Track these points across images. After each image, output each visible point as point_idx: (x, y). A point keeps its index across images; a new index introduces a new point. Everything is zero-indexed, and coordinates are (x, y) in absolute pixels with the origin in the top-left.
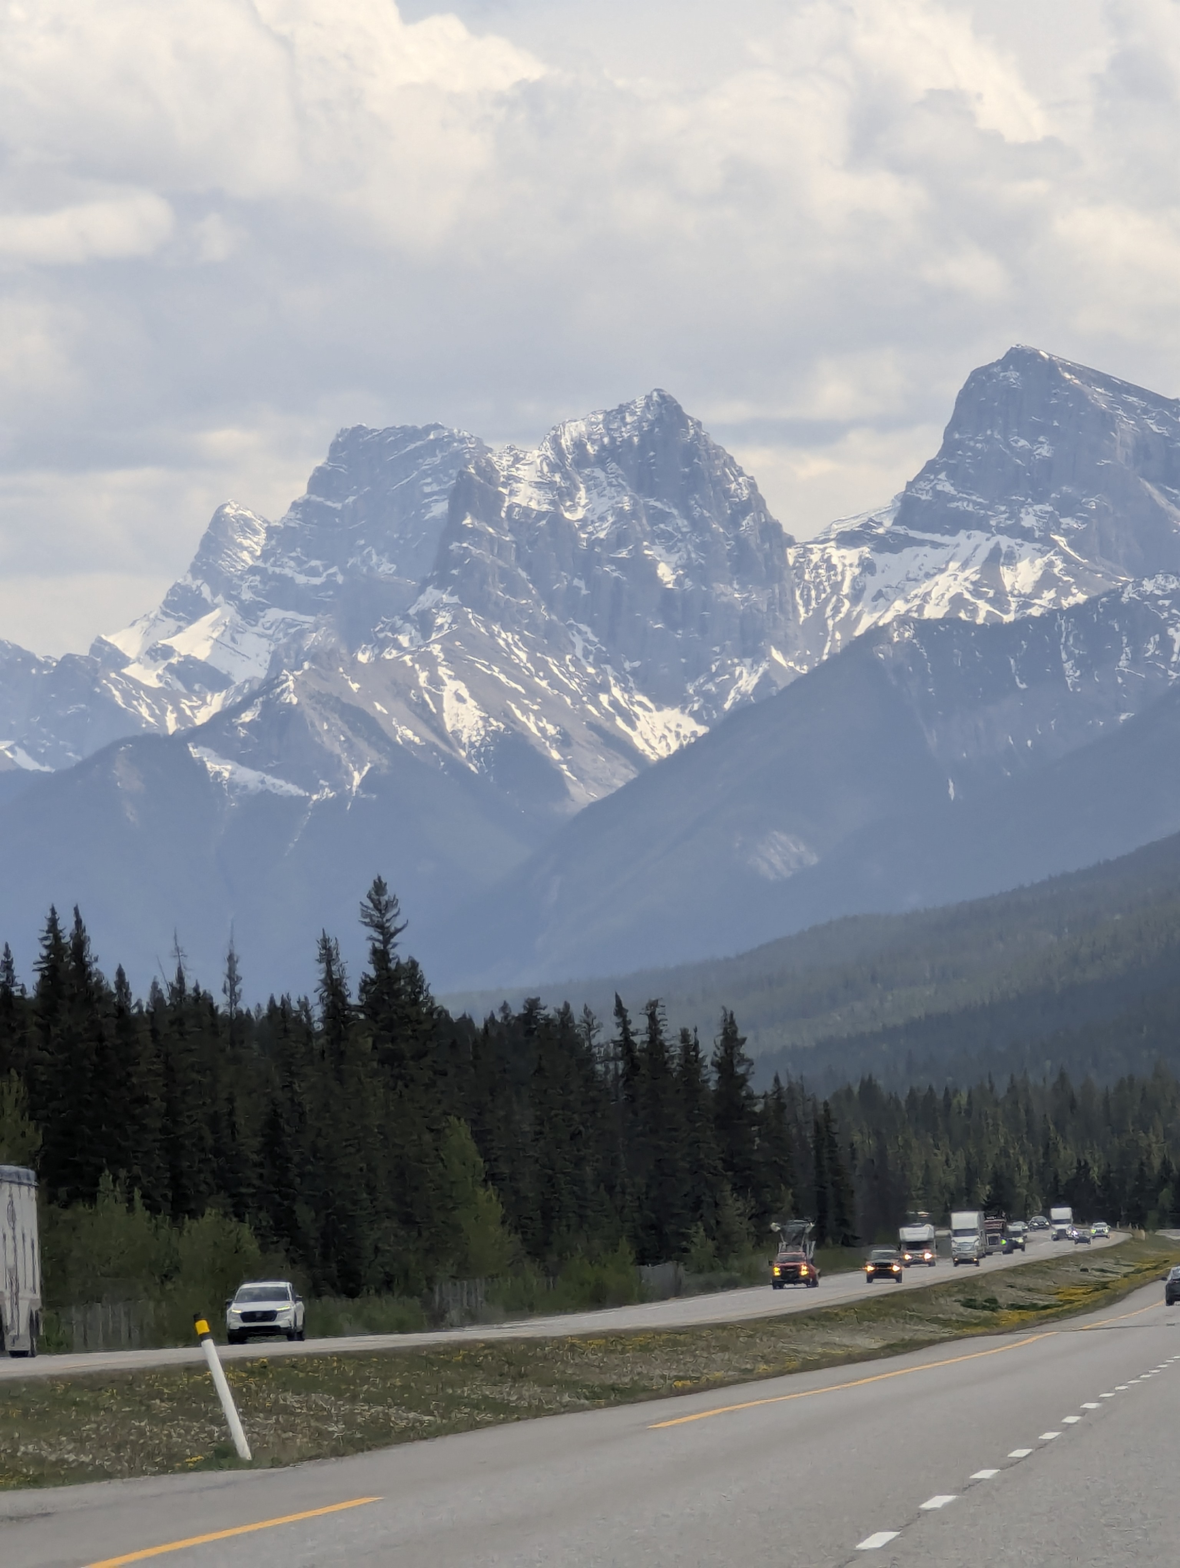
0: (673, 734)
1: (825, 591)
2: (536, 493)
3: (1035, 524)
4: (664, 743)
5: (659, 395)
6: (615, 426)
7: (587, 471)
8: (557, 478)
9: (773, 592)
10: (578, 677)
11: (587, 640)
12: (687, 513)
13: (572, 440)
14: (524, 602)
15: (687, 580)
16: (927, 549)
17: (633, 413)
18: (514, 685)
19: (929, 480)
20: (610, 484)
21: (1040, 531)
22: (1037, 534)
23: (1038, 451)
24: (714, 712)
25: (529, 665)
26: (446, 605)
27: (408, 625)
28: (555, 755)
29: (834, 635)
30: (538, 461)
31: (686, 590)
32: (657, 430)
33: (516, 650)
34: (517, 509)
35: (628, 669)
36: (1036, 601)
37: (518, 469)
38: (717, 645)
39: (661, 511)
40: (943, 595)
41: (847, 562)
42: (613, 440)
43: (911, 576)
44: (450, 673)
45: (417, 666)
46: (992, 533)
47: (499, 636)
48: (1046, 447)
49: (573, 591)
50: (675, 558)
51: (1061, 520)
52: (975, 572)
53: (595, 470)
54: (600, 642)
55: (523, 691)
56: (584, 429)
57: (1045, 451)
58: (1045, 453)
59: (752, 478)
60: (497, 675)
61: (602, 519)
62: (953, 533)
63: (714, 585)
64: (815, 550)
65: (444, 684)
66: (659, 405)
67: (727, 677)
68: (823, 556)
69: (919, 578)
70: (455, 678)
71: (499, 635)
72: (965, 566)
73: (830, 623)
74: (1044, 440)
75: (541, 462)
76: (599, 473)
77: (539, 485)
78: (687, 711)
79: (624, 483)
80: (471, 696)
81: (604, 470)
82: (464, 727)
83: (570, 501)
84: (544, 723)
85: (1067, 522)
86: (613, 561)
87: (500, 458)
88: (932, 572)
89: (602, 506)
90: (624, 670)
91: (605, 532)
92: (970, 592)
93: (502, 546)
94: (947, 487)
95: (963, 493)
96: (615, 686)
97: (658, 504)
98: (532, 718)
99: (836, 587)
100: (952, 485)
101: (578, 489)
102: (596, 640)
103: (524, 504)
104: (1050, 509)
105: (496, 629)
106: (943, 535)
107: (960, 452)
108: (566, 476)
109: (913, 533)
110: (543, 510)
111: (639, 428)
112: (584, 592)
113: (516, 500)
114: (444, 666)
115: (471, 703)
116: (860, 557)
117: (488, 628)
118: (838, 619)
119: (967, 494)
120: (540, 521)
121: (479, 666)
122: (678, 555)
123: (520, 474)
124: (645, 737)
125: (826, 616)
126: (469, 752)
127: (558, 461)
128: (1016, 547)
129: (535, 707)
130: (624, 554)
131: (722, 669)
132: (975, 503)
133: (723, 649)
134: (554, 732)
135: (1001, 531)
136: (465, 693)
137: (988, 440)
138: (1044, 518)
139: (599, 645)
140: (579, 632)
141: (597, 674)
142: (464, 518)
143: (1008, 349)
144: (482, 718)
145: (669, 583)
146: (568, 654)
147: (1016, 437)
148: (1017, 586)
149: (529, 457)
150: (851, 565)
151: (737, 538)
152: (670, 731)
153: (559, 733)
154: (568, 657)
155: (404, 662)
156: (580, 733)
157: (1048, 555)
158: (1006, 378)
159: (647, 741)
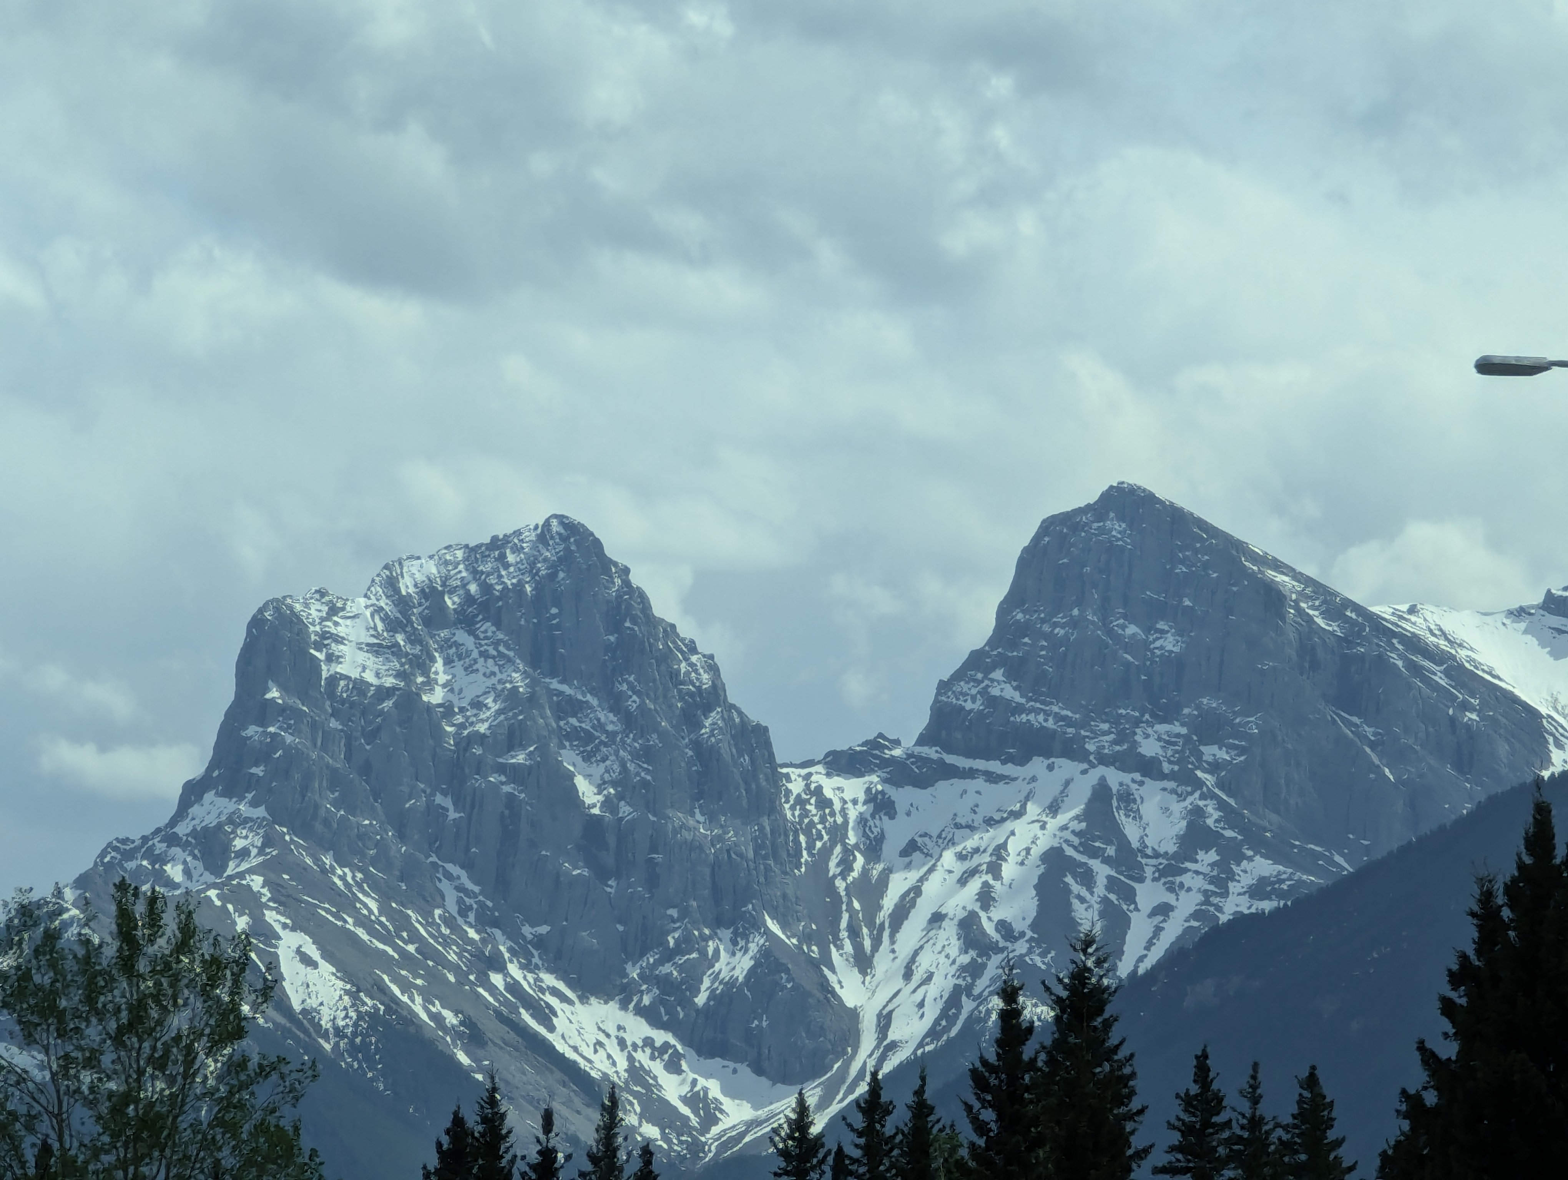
0: (615, 1041)
1: (820, 837)
2: (371, 661)
3: (1160, 752)
4: (602, 1053)
5: (562, 523)
6: (487, 567)
7: (444, 633)
8: (400, 638)
9: (761, 829)
10: (458, 945)
11: (460, 889)
12: (616, 704)
13: (416, 586)
14: (367, 822)
15: (622, 803)
16: (979, 783)
17: (517, 550)
18: (381, 946)
19: (975, 680)
20: (484, 655)
21: (1170, 762)
22: (1166, 767)
23: (1158, 644)
24: (679, 1009)
25: (383, 919)
26: (247, 820)
27: (176, 851)
28: (463, 1058)
29: (850, 904)
30: (368, 613)
31: (622, 819)
32: (561, 575)
33: (360, 896)
34: (342, 683)
35: (530, 937)
36: (1188, 865)
37: (336, 624)
38: (674, 907)
39: (570, 700)
40: (1028, 850)
41: (847, 796)
42: (486, 588)
43: (959, 820)
44: (283, 919)
45: (230, 907)
46: (1090, 762)
47: (334, 874)
48: (1170, 637)
49: (435, 813)
50: (598, 770)
51: (1202, 748)
52: (1077, 817)
53: (457, 632)
54: (482, 892)
55: (396, 956)
56: (434, 570)
57: (1170, 643)
58: (1169, 647)
59: (711, 657)
60: (352, 928)
61: (478, 705)
62: (1022, 760)
63: (670, 813)
64: (793, 777)
65: (279, 938)
66: (564, 539)
67: (694, 955)
68: (808, 786)
69: (976, 824)
70: (293, 929)
71: (333, 870)
72: (1054, 809)
73: (840, 885)
74: (1166, 628)
75: (372, 615)
76: (461, 636)
77: (375, 649)
78: (631, 1006)
79: (511, 654)
80: (323, 957)
81: (472, 633)
82: (321, 1004)
83: (422, 675)
84: (436, 1008)
85: (1210, 752)
86: (502, 769)
87: (307, 605)
88: (997, 817)
89: (473, 687)
90: (524, 938)
91: (486, 725)
92: (1075, 848)
93: (328, 735)
94: (1009, 692)
95: (1035, 701)
96: (511, 961)
97: (564, 688)
98: (418, 999)
99: (838, 833)
100: (1015, 689)
101: (433, 660)
102: (477, 889)
103: (354, 674)
104: (1184, 731)
105: (328, 862)
106: (1004, 762)
107: (1026, 640)
108: (414, 639)
109: (950, 759)
110: (388, 685)
111: (532, 570)
112: (453, 815)
113: (339, 669)
114: (272, 909)
115: (326, 968)
116: (868, 790)
117: (317, 860)
118: (850, 879)
119: (1043, 703)
120: (382, 701)
121: (323, 913)
122: (602, 766)
123: (341, 631)
124: (572, 1044)
125: (831, 874)
126: (337, 1044)
127: (399, 615)
128: (1134, 786)
129: (419, 982)
130: (520, 758)
131: (686, 944)
132: (1058, 718)
133: (685, 913)
134: (455, 1022)
135: (1104, 760)
136: (313, 952)
137: (1074, 623)
138: (1174, 744)
139: (481, 898)
140: (449, 876)
141: (483, 940)
142: (267, 690)
143: (1106, 488)
144: (347, 992)
145: (594, 806)
146: (438, 907)
147: (1121, 621)
148: (1148, 841)
149: (352, 608)
150: (855, 802)
151: (697, 745)
152: (608, 1036)
153: (462, 1023)
154: (438, 912)
155: (209, 899)
156: (492, 1028)
157: (1190, 799)
158: (1102, 531)
159: (575, 1049)
